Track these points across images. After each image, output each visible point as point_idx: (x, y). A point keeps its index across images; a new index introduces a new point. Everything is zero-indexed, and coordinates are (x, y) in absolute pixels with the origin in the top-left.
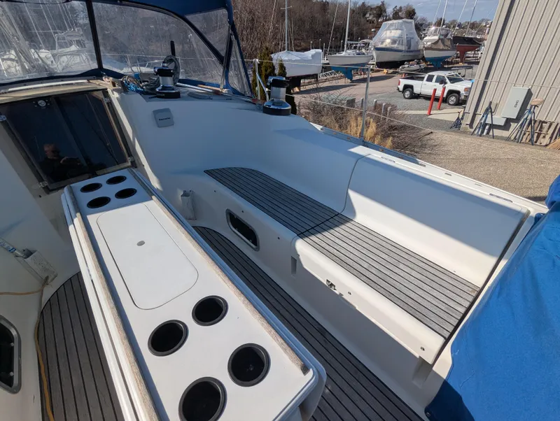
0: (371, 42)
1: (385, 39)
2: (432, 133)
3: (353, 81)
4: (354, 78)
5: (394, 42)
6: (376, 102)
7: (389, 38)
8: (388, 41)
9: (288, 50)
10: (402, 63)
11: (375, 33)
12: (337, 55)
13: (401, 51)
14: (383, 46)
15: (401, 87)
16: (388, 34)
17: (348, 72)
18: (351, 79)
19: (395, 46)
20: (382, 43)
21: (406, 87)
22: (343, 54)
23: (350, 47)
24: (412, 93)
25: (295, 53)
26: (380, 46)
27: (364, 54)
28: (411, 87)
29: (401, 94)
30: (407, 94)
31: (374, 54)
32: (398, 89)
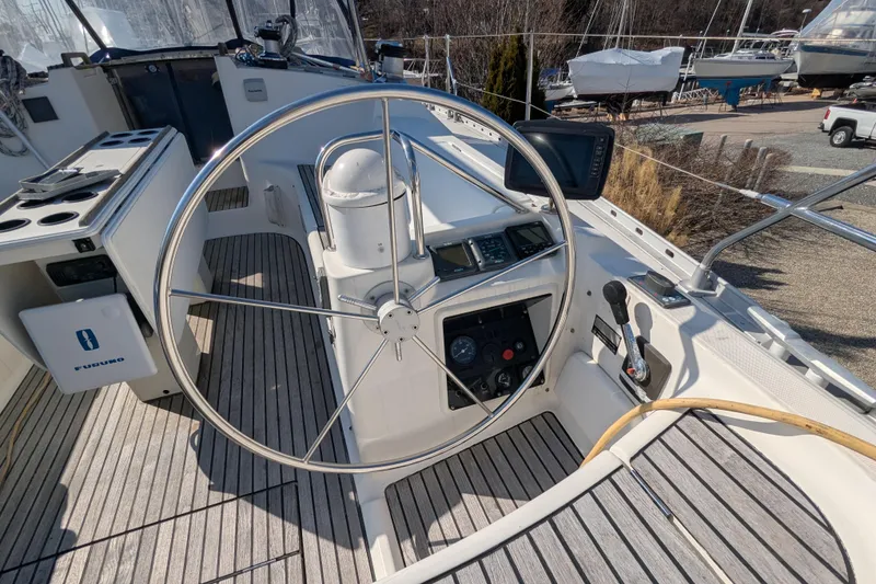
0: (798, 34)
1: (831, 30)
2: (841, 208)
3: (736, 109)
4: (742, 104)
5: (851, 34)
6: (750, 143)
7: (840, 27)
8: (837, 32)
9: (620, 47)
10: (859, 77)
11: (810, 17)
12: (716, 58)
13: (863, 53)
14: (823, 42)
15: (829, 124)
16: (842, 18)
17: (731, 90)
18: (734, 106)
19: (851, 43)
20: (824, 35)
21: (841, 123)
22: (728, 56)
23: (744, 45)
24: (852, 134)
25: (630, 52)
26: (817, 42)
27: (773, 58)
28: (852, 124)
29: (826, 137)
30: (840, 136)
31: (798, 58)
32: (822, 127)
